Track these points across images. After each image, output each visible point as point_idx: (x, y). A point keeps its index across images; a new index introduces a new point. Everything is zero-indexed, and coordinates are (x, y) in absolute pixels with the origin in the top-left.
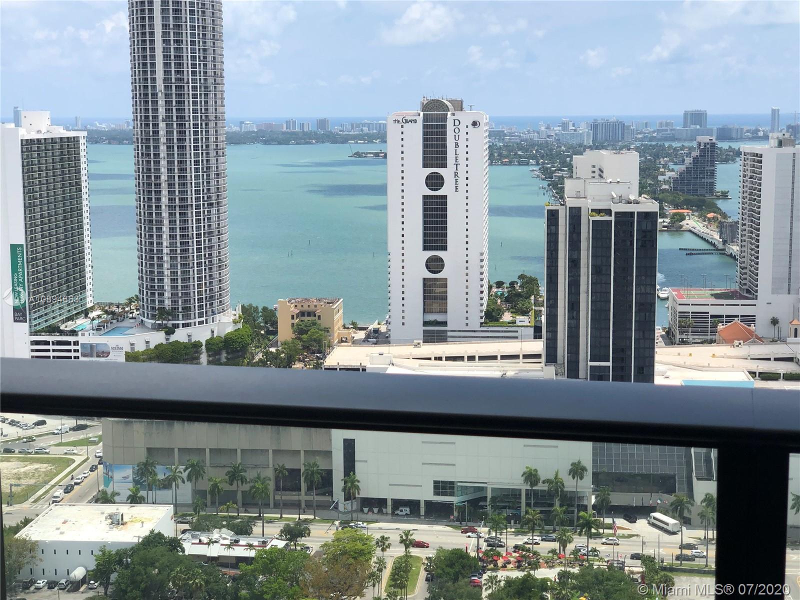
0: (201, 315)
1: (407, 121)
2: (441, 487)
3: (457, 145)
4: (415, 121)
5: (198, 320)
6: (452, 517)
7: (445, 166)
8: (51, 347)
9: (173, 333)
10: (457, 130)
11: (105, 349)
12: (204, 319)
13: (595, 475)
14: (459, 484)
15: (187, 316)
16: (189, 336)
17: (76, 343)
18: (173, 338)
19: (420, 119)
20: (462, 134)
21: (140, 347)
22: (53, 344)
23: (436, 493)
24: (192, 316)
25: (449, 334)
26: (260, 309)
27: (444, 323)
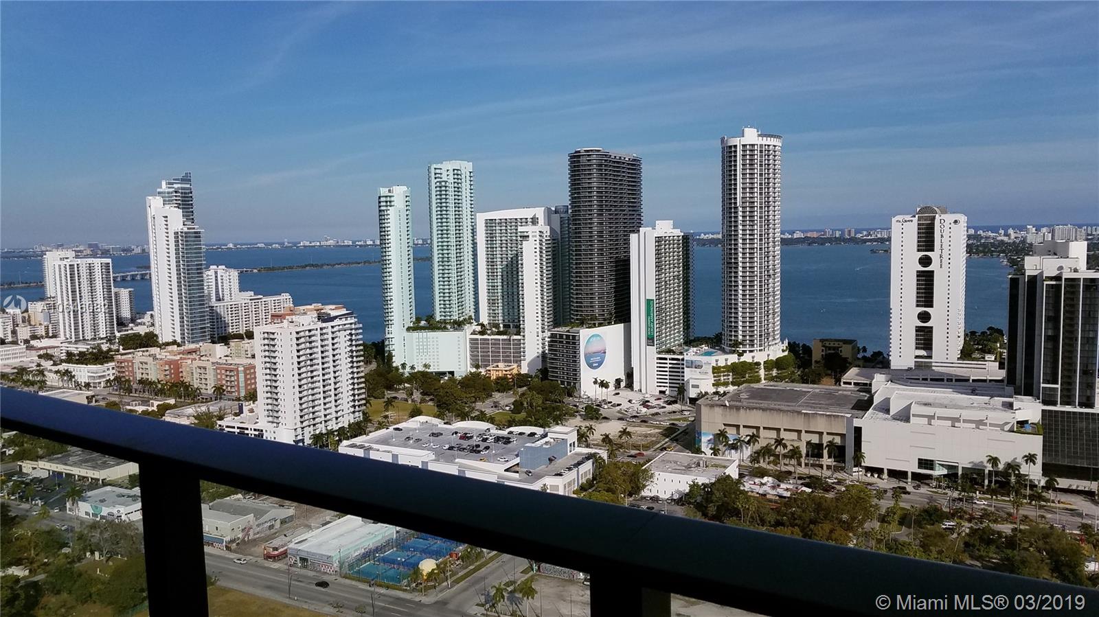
0: (761, 345)
1: (906, 221)
2: (923, 463)
3: (942, 236)
4: (912, 221)
5: (759, 348)
7: (933, 250)
8: (668, 361)
9: (742, 355)
10: (942, 227)
11: (700, 364)
12: (763, 348)
13: (1044, 464)
14: (939, 462)
15: (753, 345)
16: (753, 357)
17: (683, 360)
18: (742, 359)
19: (915, 220)
20: (947, 229)
21: (722, 363)
22: (670, 359)
23: (920, 467)
24: (755, 346)
25: (933, 364)
26: (801, 345)
27: (930, 357)
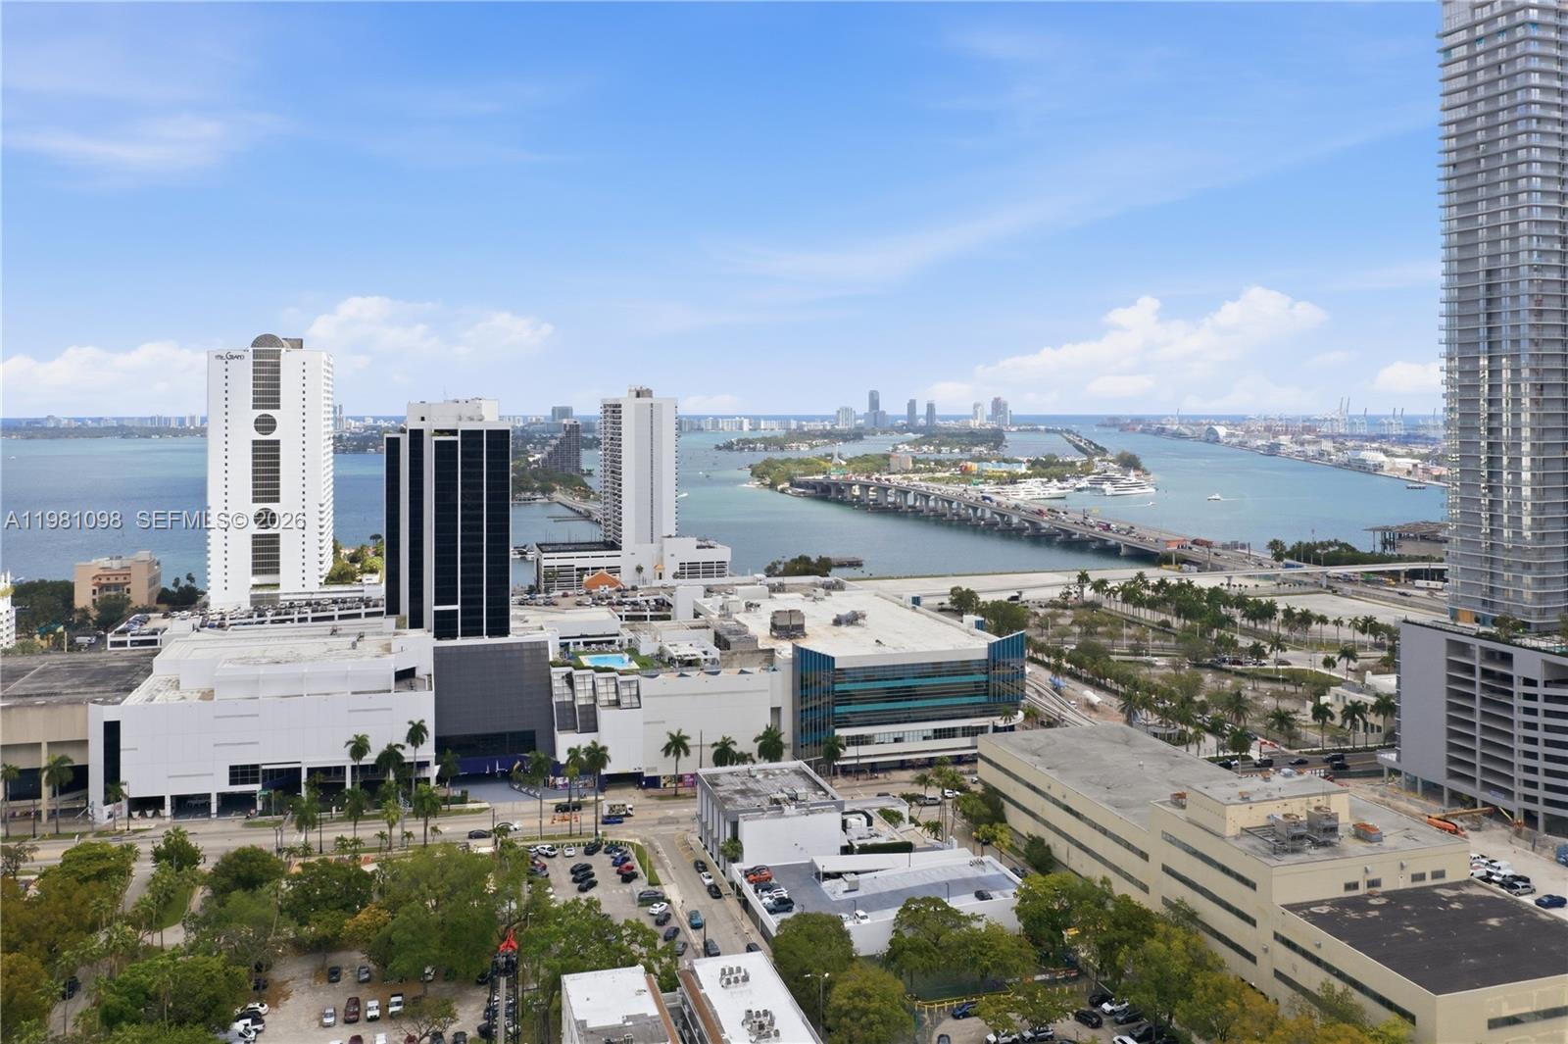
1: (232, 357)
2: (239, 774)
6: (253, 811)
7: (277, 407)
13: (438, 740)
14: (264, 767)
19: (249, 355)
23: (232, 782)
25: (282, 598)
27: (277, 585)
